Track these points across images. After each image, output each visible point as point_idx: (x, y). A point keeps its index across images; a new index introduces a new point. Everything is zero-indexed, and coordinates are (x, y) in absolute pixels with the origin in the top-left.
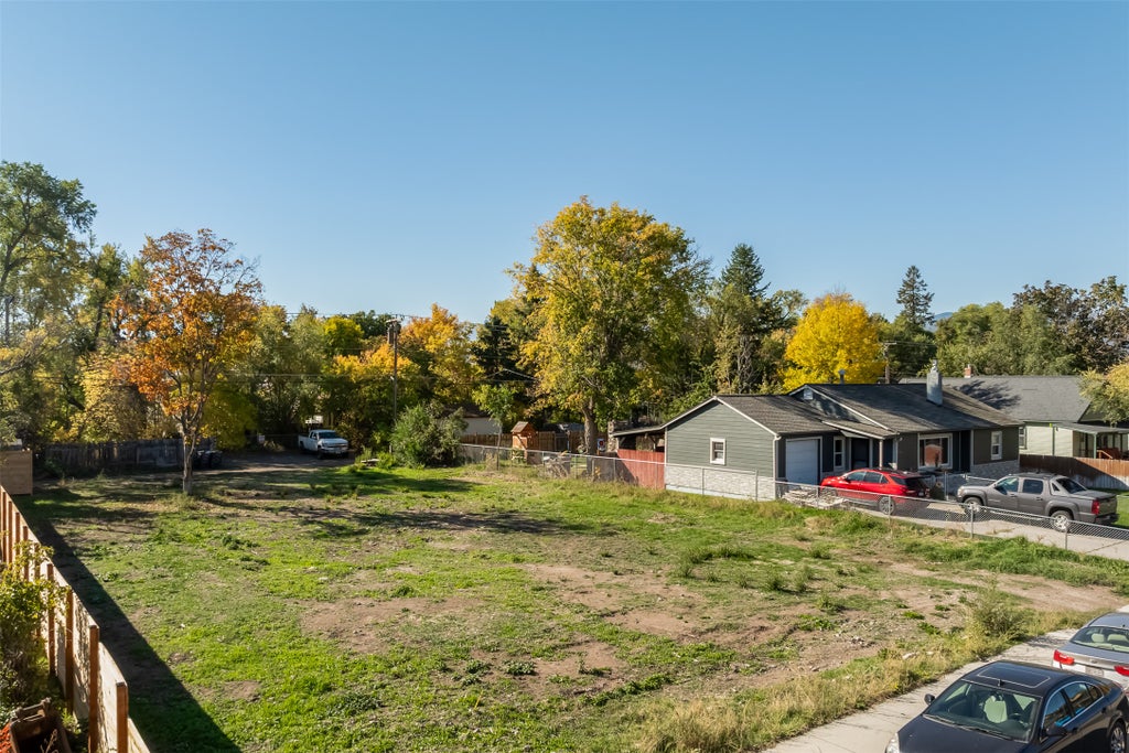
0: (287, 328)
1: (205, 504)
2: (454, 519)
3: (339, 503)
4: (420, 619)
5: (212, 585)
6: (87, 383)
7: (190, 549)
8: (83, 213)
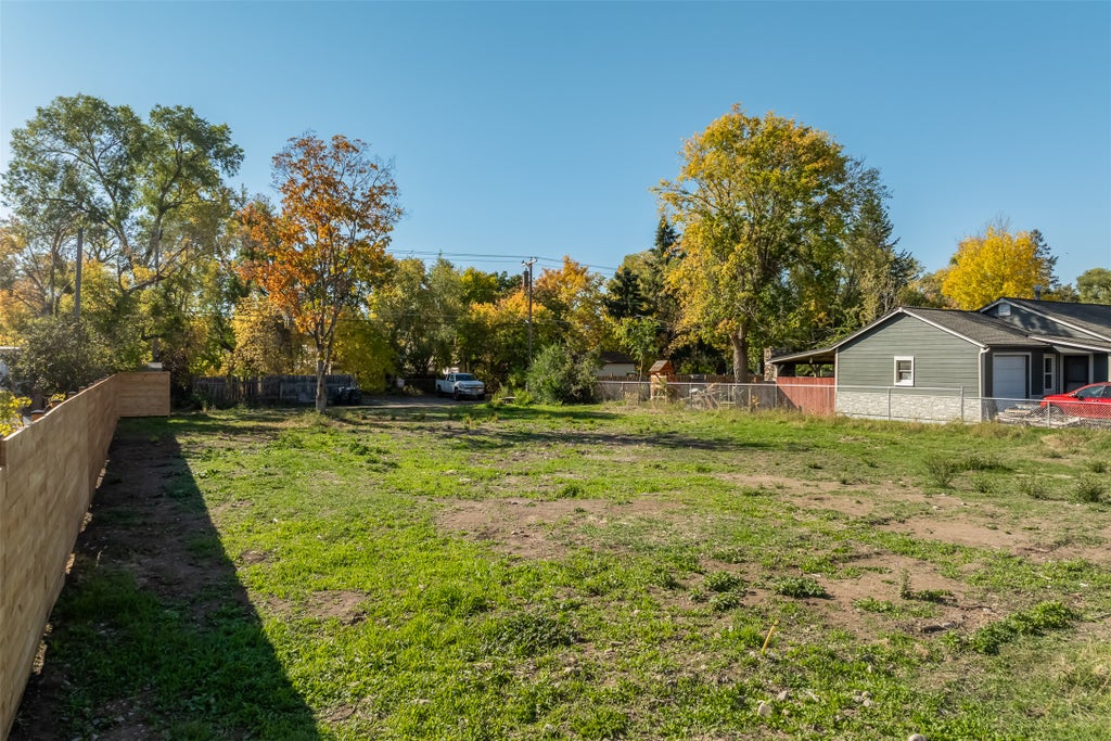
0: (424, 280)
1: (339, 423)
2: (608, 438)
3: (479, 424)
4: (604, 521)
5: (327, 483)
6: (237, 325)
7: (311, 454)
8: (232, 157)
